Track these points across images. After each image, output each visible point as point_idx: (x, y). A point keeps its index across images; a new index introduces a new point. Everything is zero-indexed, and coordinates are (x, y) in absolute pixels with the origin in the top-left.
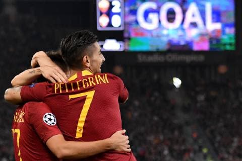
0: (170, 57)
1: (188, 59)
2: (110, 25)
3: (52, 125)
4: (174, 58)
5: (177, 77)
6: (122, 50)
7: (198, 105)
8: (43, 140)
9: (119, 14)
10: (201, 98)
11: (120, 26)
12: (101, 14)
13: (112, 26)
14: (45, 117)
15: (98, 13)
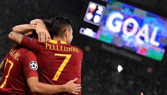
0: (121, 52)
1: (131, 57)
2: (92, 20)
3: (34, 70)
4: (123, 53)
5: (121, 65)
6: (94, 37)
7: (128, 87)
8: (25, 77)
9: (100, 15)
10: (131, 83)
11: (98, 23)
12: (89, 11)
13: (93, 21)
14: (31, 63)
15: (88, 11)
